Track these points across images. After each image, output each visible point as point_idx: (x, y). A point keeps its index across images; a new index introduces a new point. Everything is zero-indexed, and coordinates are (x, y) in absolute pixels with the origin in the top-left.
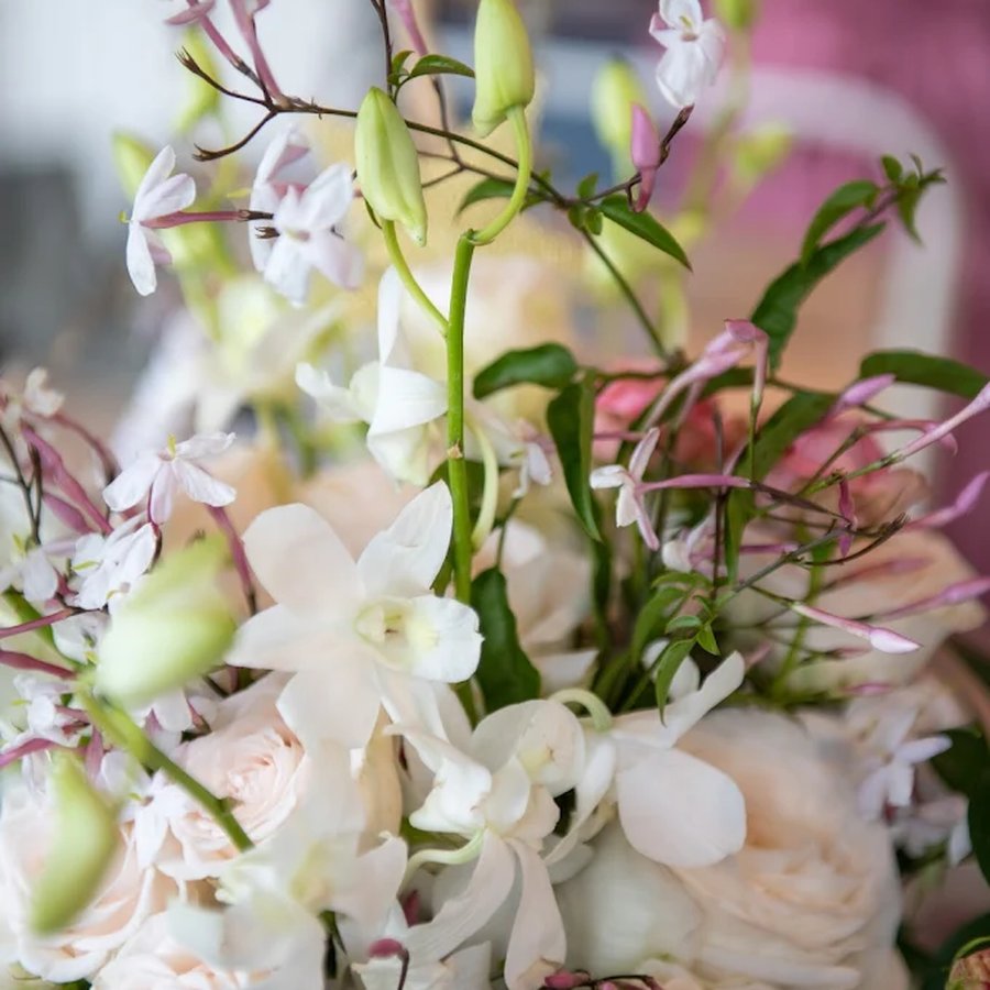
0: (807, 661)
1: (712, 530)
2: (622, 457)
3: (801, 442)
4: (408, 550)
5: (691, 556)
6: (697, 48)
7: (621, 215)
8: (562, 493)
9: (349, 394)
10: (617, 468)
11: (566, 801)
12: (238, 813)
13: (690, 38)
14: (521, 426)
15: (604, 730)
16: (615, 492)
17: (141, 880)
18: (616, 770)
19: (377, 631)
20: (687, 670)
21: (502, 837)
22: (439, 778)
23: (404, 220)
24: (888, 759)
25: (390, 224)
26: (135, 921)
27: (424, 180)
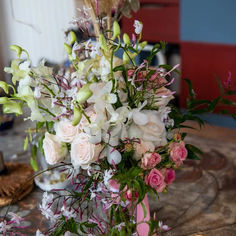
0: (154, 102)
1: (142, 86)
2: (131, 77)
3: (152, 76)
4: (107, 89)
5: (140, 89)
6: (139, 27)
7: (130, 49)
8: (125, 83)
9: (98, 71)
10: (131, 79)
11: (127, 119)
12: (90, 119)
13: (139, 26)
14: (119, 75)
15: (131, 110)
16: (131, 81)
17: (77, 130)
18: (132, 115)
19: (104, 98)
20: (140, 103)
21: (120, 122)
22: (112, 116)
23: (105, 49)
24: (164, 114)
25: (103, 50)
26: (77, 134)
27: (107, 45)
